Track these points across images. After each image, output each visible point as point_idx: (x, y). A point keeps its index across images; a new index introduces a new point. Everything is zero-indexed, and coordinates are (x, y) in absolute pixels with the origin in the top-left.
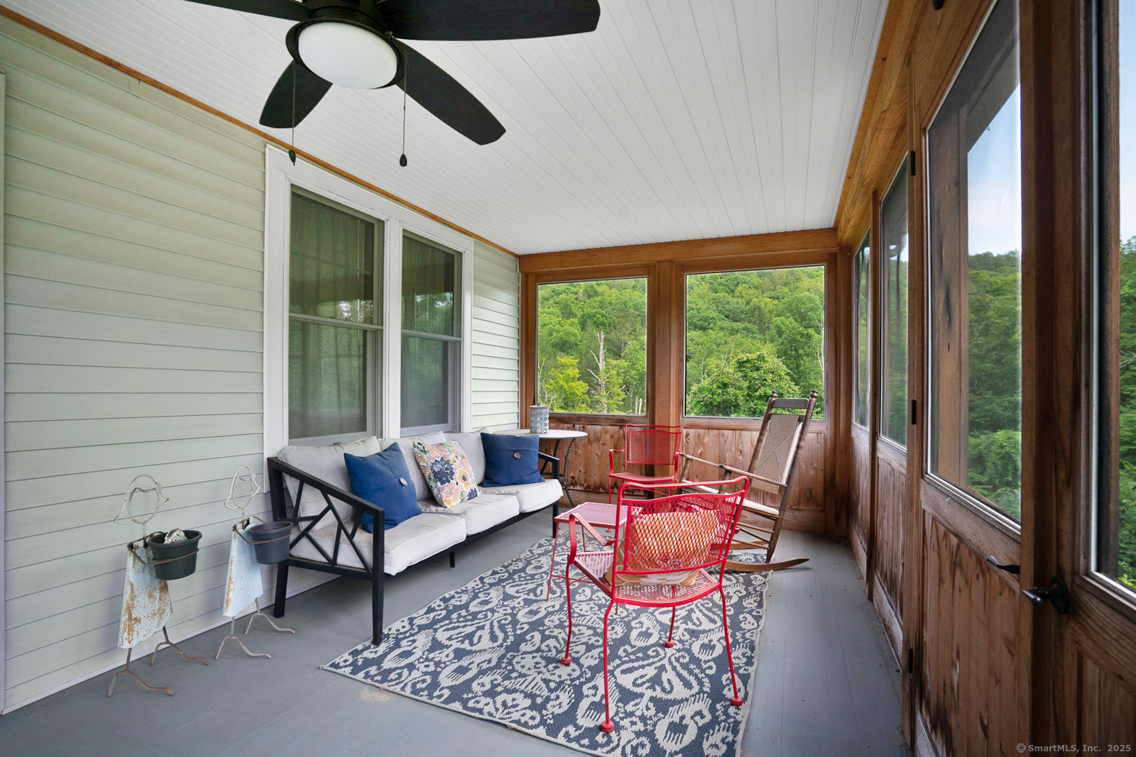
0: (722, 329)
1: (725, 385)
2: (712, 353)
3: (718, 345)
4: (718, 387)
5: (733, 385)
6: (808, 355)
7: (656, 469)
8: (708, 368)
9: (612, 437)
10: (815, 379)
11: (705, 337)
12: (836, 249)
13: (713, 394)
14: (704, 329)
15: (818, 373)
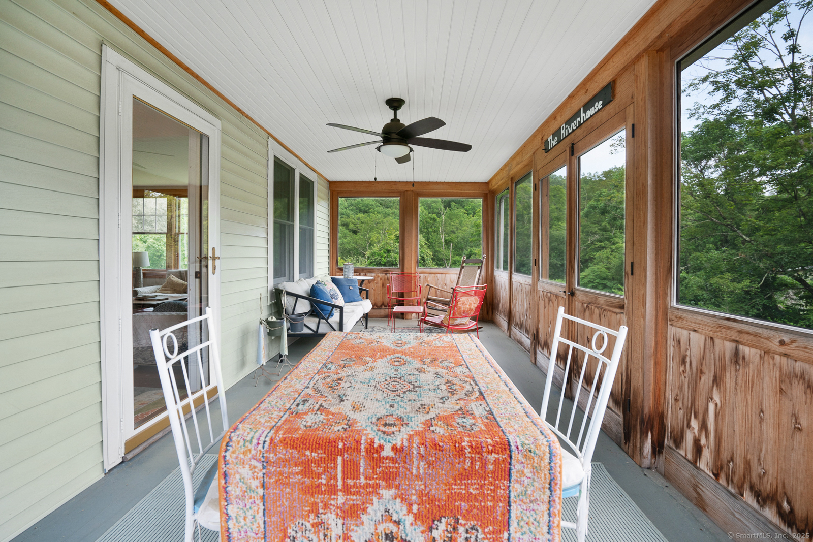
0: (378, 213)
1: (389, 251)
2: (373, 229)
3: (377, 224)
4: (384, 252)
5: (393, 251)
6: (434, 232)
7: (405, 294)
8: (372, 239)
9: (381, 279)
10: (439, 247)
11: (368, 218)
12: (487, 192)
13: (381, 257)
14: (365, 212)
15: (440, 243)
